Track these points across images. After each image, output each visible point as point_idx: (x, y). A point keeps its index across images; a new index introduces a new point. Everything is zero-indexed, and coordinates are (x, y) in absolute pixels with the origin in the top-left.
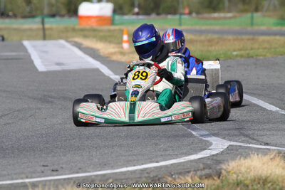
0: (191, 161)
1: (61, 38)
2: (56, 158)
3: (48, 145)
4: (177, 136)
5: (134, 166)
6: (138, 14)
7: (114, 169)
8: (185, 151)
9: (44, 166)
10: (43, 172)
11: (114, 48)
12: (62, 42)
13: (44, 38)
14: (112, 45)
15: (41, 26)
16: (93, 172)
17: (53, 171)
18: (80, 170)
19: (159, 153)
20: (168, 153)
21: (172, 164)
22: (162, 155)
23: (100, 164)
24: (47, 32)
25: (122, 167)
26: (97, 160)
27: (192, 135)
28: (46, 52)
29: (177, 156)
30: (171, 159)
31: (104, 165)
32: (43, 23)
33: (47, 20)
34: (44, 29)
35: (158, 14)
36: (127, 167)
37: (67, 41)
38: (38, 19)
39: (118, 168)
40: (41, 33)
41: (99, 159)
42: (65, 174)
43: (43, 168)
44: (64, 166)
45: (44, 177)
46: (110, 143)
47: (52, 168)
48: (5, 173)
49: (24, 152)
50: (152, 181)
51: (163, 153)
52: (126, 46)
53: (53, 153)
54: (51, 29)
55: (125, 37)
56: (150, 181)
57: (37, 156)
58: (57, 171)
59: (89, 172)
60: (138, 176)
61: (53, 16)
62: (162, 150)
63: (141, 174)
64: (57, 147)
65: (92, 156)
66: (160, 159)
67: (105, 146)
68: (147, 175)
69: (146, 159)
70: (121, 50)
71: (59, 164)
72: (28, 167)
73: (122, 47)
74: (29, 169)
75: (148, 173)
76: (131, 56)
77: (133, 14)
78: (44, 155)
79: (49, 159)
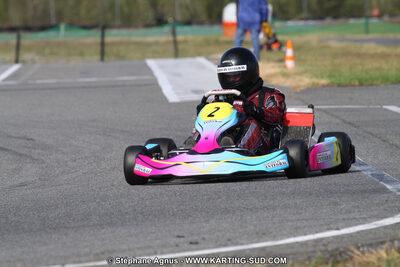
0: (386, 227)
1: (200, 54)
2: (195, 226)
3: (182, 207)
4: (365, 191)
5: (305, 235)
6: (307, 19)
7: (278, 240)
8: (376, 213)
9: (179, 237)
10: (177, 246)
11: (273, 67)
12: (202, 60)
13: (177, 54)
14: (271, 64)
15: (171, 38)
16: (248, 244)
17: (191, 243)
18: (229, 242)
19: (341, 217)
20: (352, 215)
21: (358, 232)
22: (344, 219)
23: (257, 233)
24: (180, 47)
25: (288, 237)
26: (252, 227)
27: (385, 190)
28: (178, 75)
29: (364, 221)
30: (356, 225)
31: (262, 235)
32: (174, 33)
33: (179, 29)
34: (175, 42)
36: (295, 236)
37: (208, 58)
38: (167, 29)
39: (281, 239)
40: (171, 48)
41: (255, 226)
42: (209, 248)
43: (177, 240)
44: (206, 236)
45: (179, 252)
46: (272, 202)
47: (190, 239)
48: (124, 247)
49: (150, 217)
50: (331, 256)
51: (345, 217)
52: (290, 64)
53: (190, 218)
54: (185, 42)
55: (289, 52)
56: (328, 256)
57: (168, 222)
58: (197, 243)
59: (242, 244)
60: (311, 249)
61: (188, 23)
62: (344, 211)
63: (315, 246)
64: (196, 210)
65: (246, 221)
66: (341, 224)
67: (263, 208)
68: (323, 248)
69: (322, 225)
70: (284, 70)
71: (199, 234)
72: (156, 239)
73: (285, 67)
74: (158, 241)
75: (324, 245)
76: (298, 78)
77: (301, 19)
78: (178, 221)
79: (185, 227)
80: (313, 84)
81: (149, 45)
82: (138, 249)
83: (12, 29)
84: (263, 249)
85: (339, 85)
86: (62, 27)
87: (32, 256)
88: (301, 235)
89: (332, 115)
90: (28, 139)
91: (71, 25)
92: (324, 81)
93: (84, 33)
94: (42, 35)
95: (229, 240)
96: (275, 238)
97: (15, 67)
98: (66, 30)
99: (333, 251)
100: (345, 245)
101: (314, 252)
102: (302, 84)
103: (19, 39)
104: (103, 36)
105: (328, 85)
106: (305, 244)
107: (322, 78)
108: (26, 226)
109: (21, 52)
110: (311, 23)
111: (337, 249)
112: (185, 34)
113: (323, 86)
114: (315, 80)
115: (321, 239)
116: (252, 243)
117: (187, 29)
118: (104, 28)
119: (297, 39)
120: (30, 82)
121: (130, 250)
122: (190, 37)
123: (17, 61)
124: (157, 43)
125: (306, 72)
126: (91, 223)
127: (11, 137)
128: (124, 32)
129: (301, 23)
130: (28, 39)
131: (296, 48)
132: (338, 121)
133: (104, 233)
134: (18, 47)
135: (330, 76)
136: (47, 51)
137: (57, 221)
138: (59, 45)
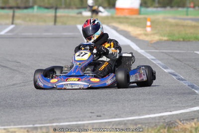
0: (195, 111)
1: (104, 23)
2: (99, 108)
3: (94, 98)
4: (184, 93)
5: (154, 114)
6: (157, 7)
7: (140, 116)
8: (190, 104)
9: (91, 113)
10: (90, 117)
11: (140, 31)
12: (105, 26)
14: (139, 29)
16: (125, 117)
17: (98, 116)
19: (172, 105)
20: (178, 105)
21: (181, 113)
22: (174, 107)
23: (130, 112)
25: (146, 115)
26: (128, 109)
27: (195, 93)
29: (184, 108)
30: (180, 110)
31: (133, 113)
35: (172, 7)
36: (149, 114)
37: (108, 26)
41: (130, 109)
42: (106, 119)
43: (91, 114)
44: (105, 113)
45: (91, 120)
46: (138, 97)
47: (97, 114)
48: (64, 117)
49: (78, 103)
50: (167, 125)
51: (175, 105)
52: (149, 29)
53: (98, 104)
55: (149, 23)
56: (165, 125)
57: (86, 105)
58: (100, 116)
60: (157, 121)
62: (174, 103)
63: (159, 119)
64: (100, 100)
66: (172, 109)
67: (134, 100)
68: (163, 121)
69: (163, 109)
70: (146, 33)
71: (102, 112)
72: (80, 114)
73: (146, 31)
75: (164, 119)
76: (152, 36)
77: (155, 7)
78: (91, 105)
79: (95, 108)
82: (71, 118)
85: (173, 41)
86: (35, 7)
87: (18, 120)
88: (152, 114)
89: (169, 55)
90: (18, 62)
91: (40, 7)
93: (46, 11)
94: (25, 11)
95: (117, 115)
97: (12, 27)
98: (37, 9)
99: (168, 122)
100: (174, 119)
101: (159, 122)
103: (14, 12)
104: (56, 13)
105: (167, 40)
107: (164, 37)
108: (16, 105)
109: (15, 19)
110: (159, 9)
111: (170, 121)
113: (165, 41)
114: (161, 38)
118: (56, 9)
119: (152, 17)
120: (19, 34)
123: (12, 24)
126: (48, 105)
127: (9, 61)
129: (154, 9)
130: (18, 13)
131: (152, 22)
132: (172, 58)
133: (54, 110)
134: (13, 17)
136: (27, 19)
137: (31, 103)
138: (34, 16)
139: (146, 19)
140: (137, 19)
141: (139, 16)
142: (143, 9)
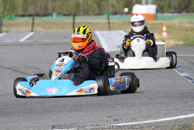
1: (121, 29)
2: (116, 112)
3: (111, 103)
5: (170, 117)
6: (174, 13)
7: (157, 119)
9: (108, 117)
10: (108, 121)
12: (121, 32)
13: (110, 29)
15: (106, 21)
16: (142, 121)
17: (115, 120)
18: (133, 120)
19: (188, 109)
20: (193, 108)
22: (189, 110)
23: (147, 116)
24: (111, 25)
26: (144, 113)
28: (110, 39)
31: (149, 117)
32: (108, 19)
33: (111, 17)
34: (109, 23)
35: (187, 12)
36: (165, 118)
37: (125, 31)
38: (105, 16)
39: (159, 119)
40: (107, 26)
41: (146, 112)
42: (124, 123)
43: (108, 118)
44: (121, 117)
45: (108, 124)
46: (154, 101)
47: (114, 118)
48: (82, 121)
49: (95, 107)
50: (183, 127)
51: (190, 109)
52: (165, 34)
53: (115, 108)
54: (114, 23)
55: (164, 28)
56: (181, 128)
57: (104, 110)
58: (117, 120)
59: (139, 121)
60: (173, 124)
61: (115, 14)
62: (189, 106)
63: (175, 123)
64: (117, 104)
65: (141, 110)
66: (187, 113)
67: (150, 104)
68: (179, 124)
69: (178, 113)
70: (162, 37)
71: (119, 116)
72: (98, 118)
73: (162, 35)
74: (98, 119)
75: (179, 122)
76: (168, 41)
77: (170, 13)
78: (108, 109)
79: (112, 112)
80: (176, 44)
81: (96, 24)
82: (89, 122)
83: (30, 15)
84: (149, 123)
85: (188, 45)
86: (54, 14)
87: (38, 125)
88: (168, 117)
89: (185, 59)
90: (37, 69)
91: (59, 14)
92: (181, 43)
93: (65, 17)
94: (44, 18)
95: (133, 119)
96: (155, 118)
97: (31, 34)
98: (56, 16)
99: (184, 125)
100: (189, 123)
101: (174, 125)
102: (171, 44)
103: (33, 20)
104: (74, 19)
105: (183, 45)
106: (170, 121)
107: (180, 41)
108: (35, 110)
109: (34, 26)
111: (186, 124)
112: (114, 19)
113: (181, 45)
114: (177, 42)
115: (178, 119)
116: (144, 120)
117: (115, 16)
118: (74, 16)
119: (168, 22)
120: (38, 41)
121: (85, 123)
122: (116, 21)
123: (32, 31)
124: (100, 23)
125: (172, 38)
126: (66, 110)
127: (28, 67)
128: (84, 17)
129: (170, 15)
130: (38, 20)
131: (168, 27)
132: (187, 62)
133: (73, 115)
134: (33, 24)
135: (184, 41)
136: (47, 26)
137: (50, 108)
138: (53, 23)
139: (162, 25)
140: (154, 24)
141: (155, 22)
142: (159, 15)
